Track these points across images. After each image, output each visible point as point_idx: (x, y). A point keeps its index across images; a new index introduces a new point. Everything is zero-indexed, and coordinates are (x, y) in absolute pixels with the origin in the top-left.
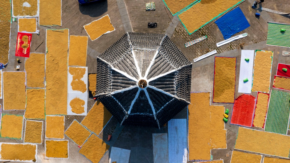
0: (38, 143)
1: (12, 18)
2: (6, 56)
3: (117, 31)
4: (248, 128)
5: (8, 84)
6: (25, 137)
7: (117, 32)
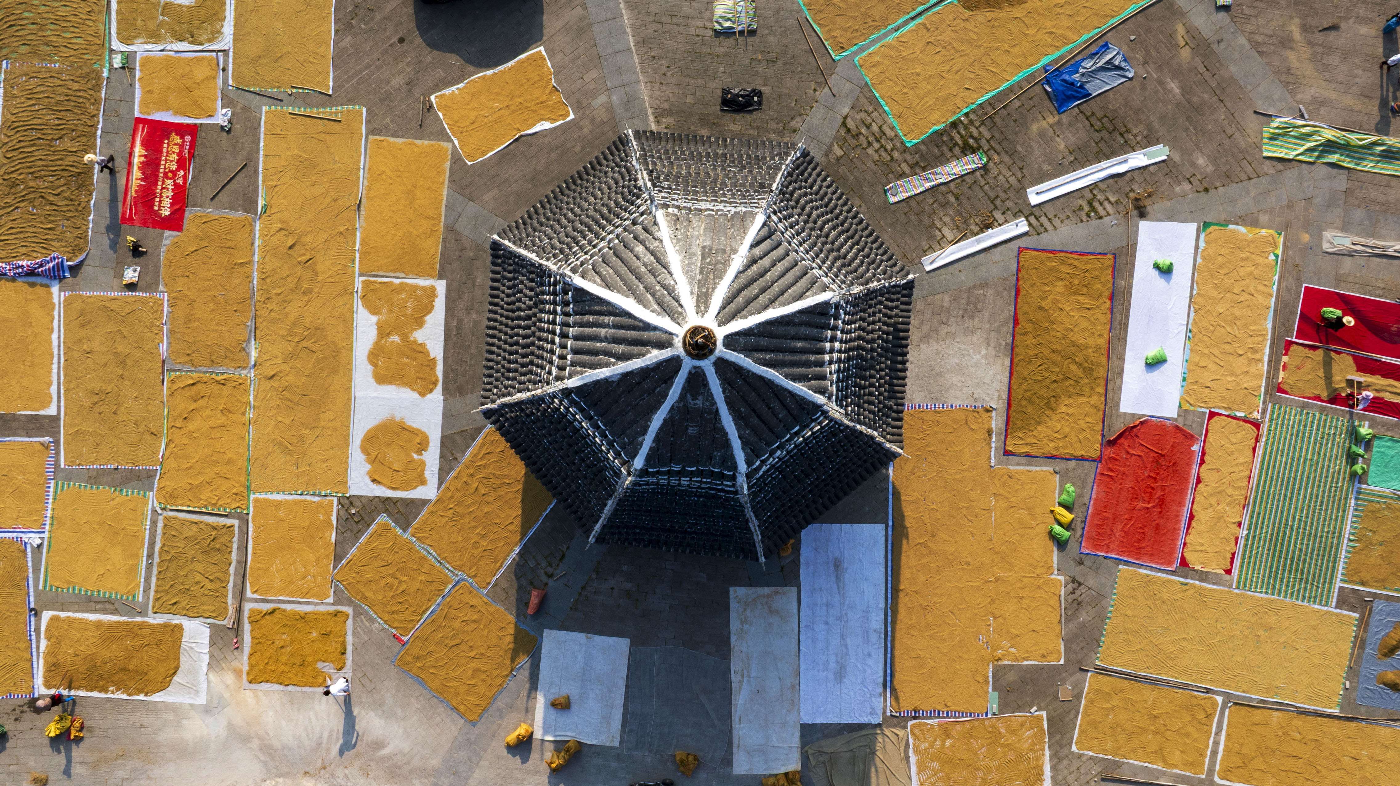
0: (214, 618)
1: (112, 51)
2: (79, 222)
3: (581, 124)
4: (1159, 574)
5: (85, 347)
6: (156, 592)
7: (581, 128)
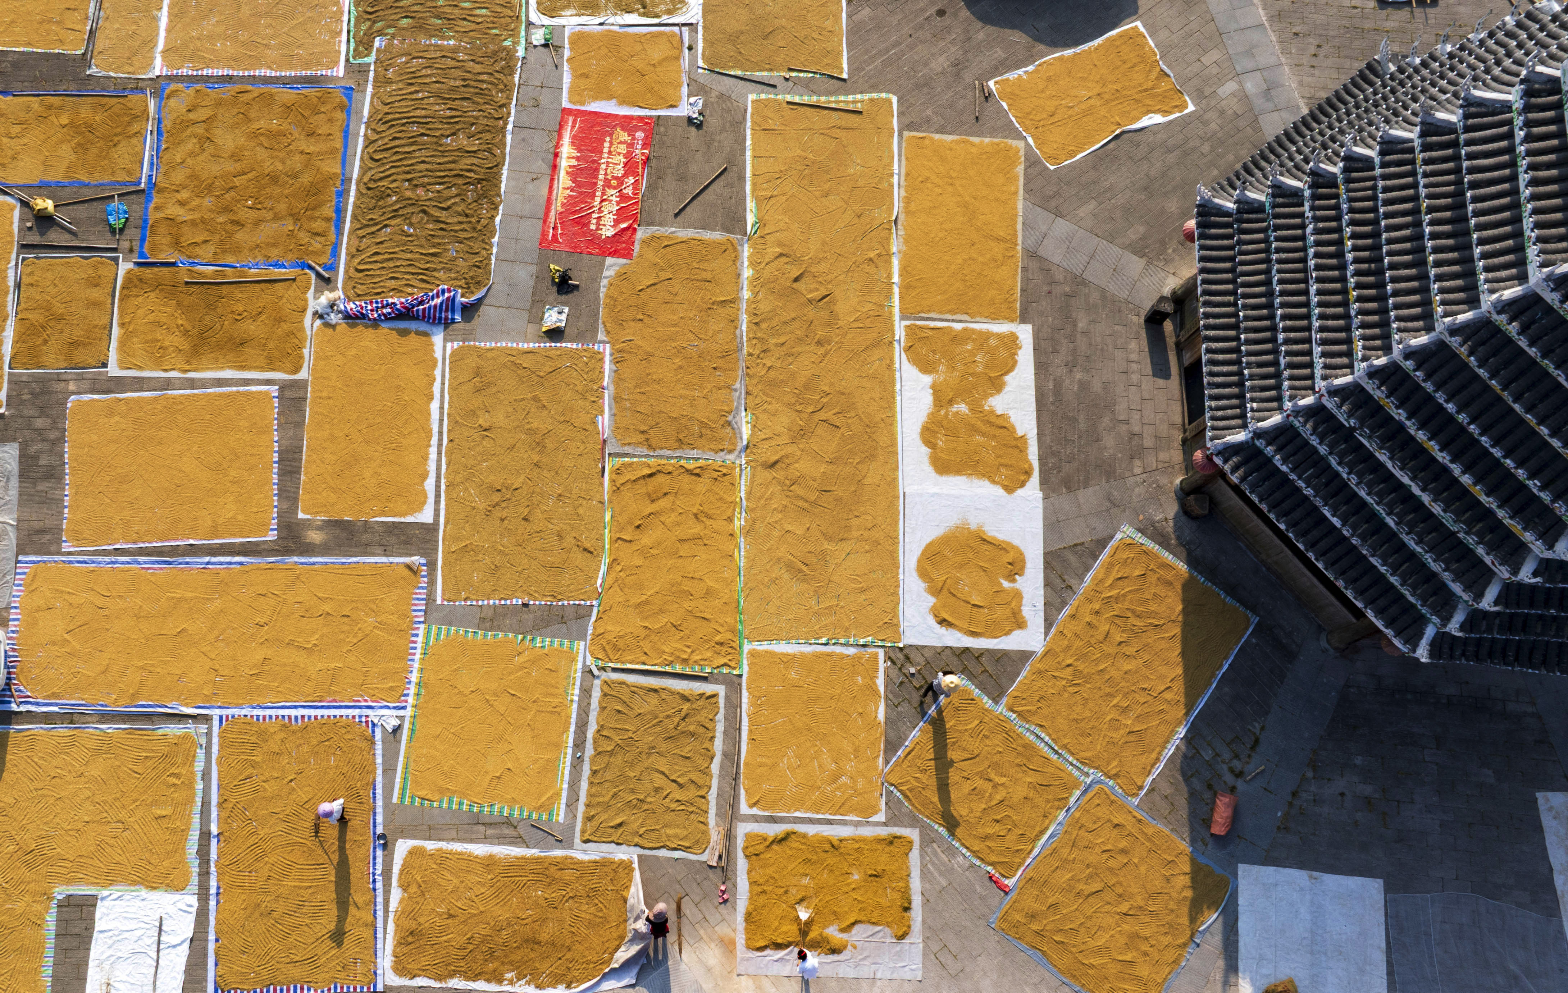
2: (476, 247)
3: (1206, 117)
5: (481, 421)
6: (587, 806)
7: (1206, 123)
